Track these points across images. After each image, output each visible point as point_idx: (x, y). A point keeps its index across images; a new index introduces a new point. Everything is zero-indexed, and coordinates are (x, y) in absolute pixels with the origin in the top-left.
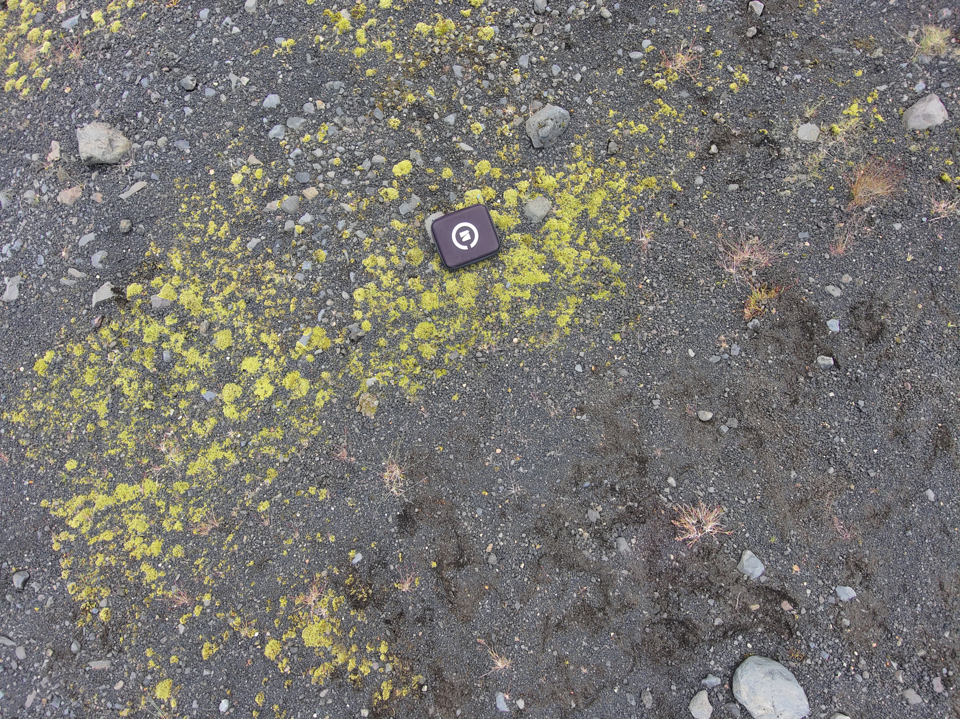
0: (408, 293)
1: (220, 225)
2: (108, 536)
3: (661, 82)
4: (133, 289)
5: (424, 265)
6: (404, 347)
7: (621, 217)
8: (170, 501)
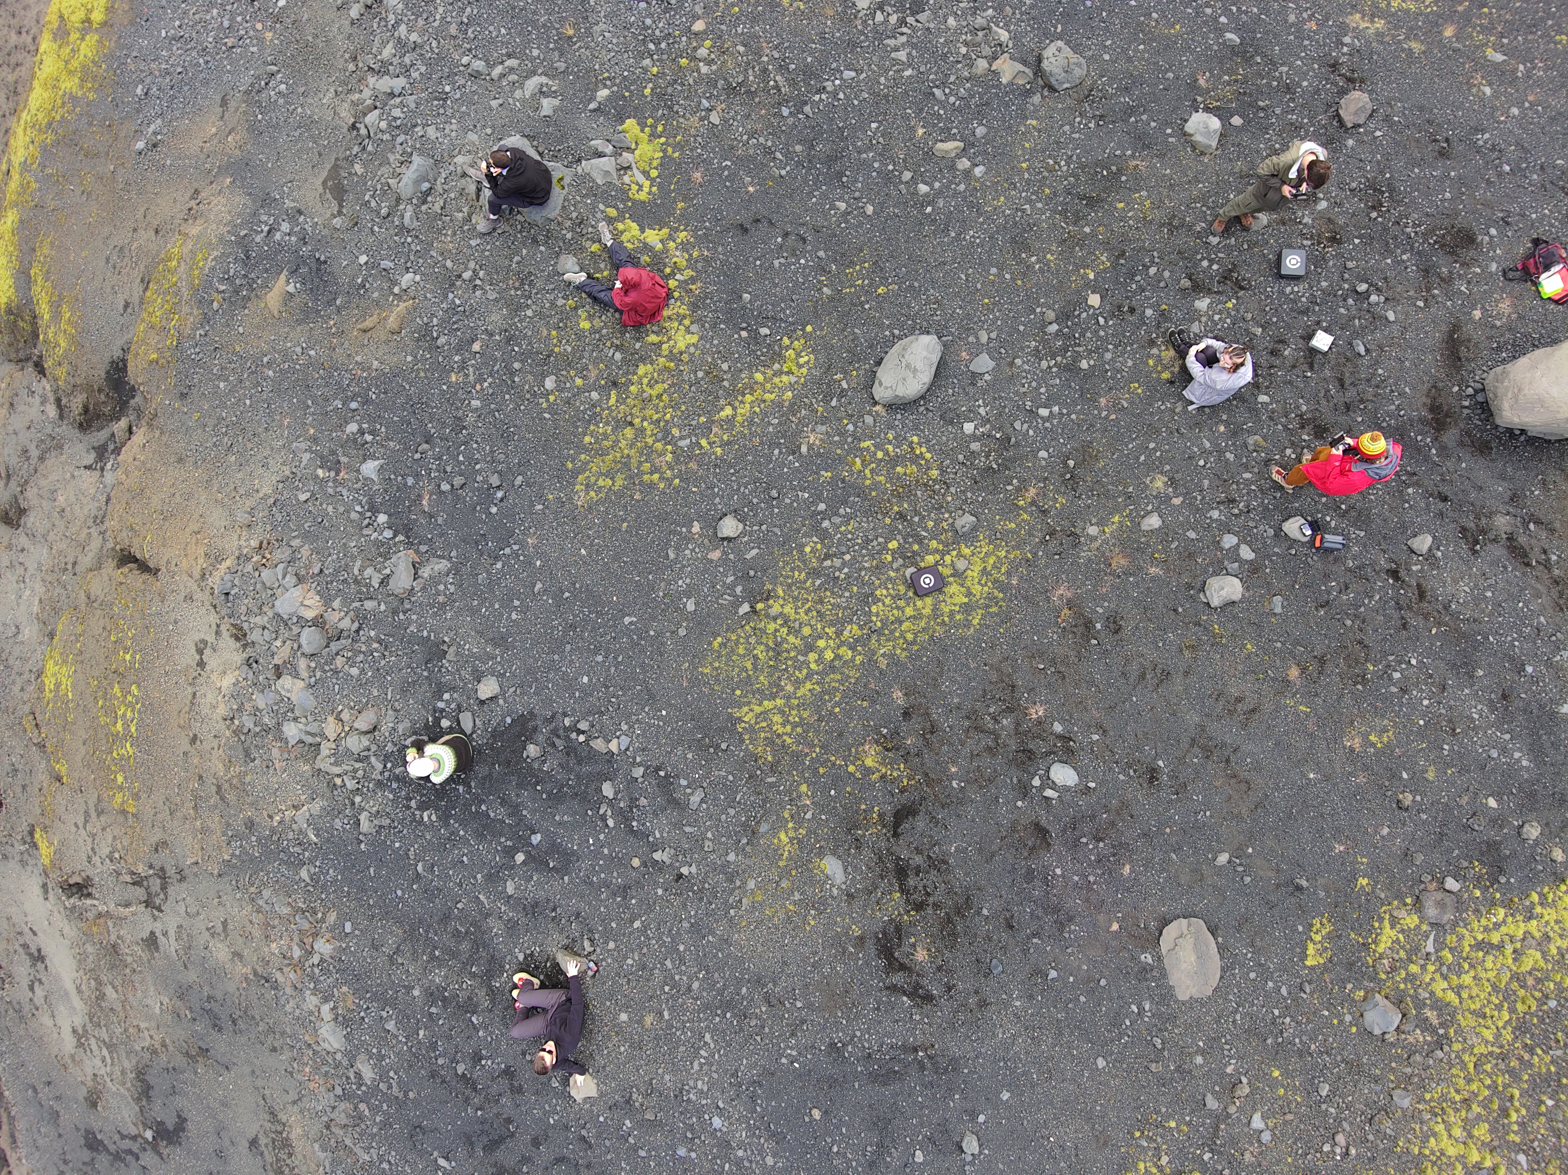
0: (898, 608)
1: (800, 573)
2: (764, 724)
3: (1022, 503)
4: (760, 606)
5: (905, 594)
6: (897, 634)
7: (1003, 570)
8: (791, 708)
